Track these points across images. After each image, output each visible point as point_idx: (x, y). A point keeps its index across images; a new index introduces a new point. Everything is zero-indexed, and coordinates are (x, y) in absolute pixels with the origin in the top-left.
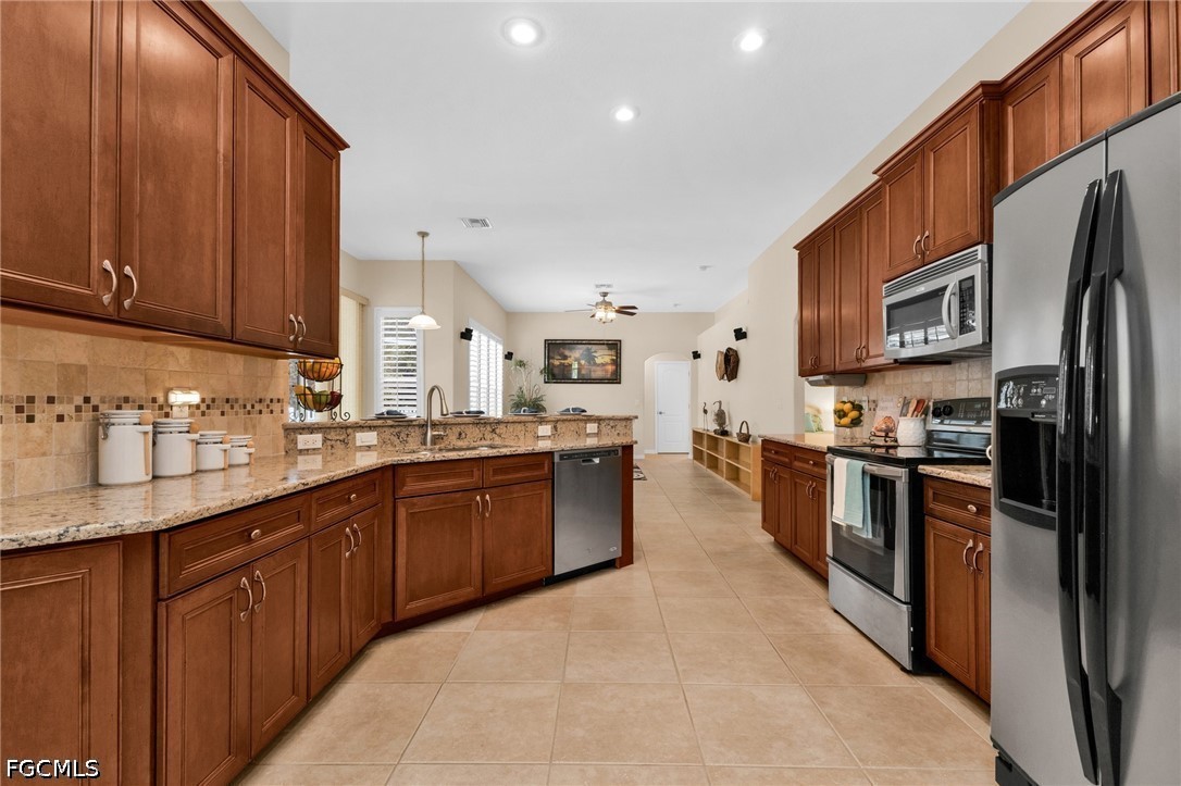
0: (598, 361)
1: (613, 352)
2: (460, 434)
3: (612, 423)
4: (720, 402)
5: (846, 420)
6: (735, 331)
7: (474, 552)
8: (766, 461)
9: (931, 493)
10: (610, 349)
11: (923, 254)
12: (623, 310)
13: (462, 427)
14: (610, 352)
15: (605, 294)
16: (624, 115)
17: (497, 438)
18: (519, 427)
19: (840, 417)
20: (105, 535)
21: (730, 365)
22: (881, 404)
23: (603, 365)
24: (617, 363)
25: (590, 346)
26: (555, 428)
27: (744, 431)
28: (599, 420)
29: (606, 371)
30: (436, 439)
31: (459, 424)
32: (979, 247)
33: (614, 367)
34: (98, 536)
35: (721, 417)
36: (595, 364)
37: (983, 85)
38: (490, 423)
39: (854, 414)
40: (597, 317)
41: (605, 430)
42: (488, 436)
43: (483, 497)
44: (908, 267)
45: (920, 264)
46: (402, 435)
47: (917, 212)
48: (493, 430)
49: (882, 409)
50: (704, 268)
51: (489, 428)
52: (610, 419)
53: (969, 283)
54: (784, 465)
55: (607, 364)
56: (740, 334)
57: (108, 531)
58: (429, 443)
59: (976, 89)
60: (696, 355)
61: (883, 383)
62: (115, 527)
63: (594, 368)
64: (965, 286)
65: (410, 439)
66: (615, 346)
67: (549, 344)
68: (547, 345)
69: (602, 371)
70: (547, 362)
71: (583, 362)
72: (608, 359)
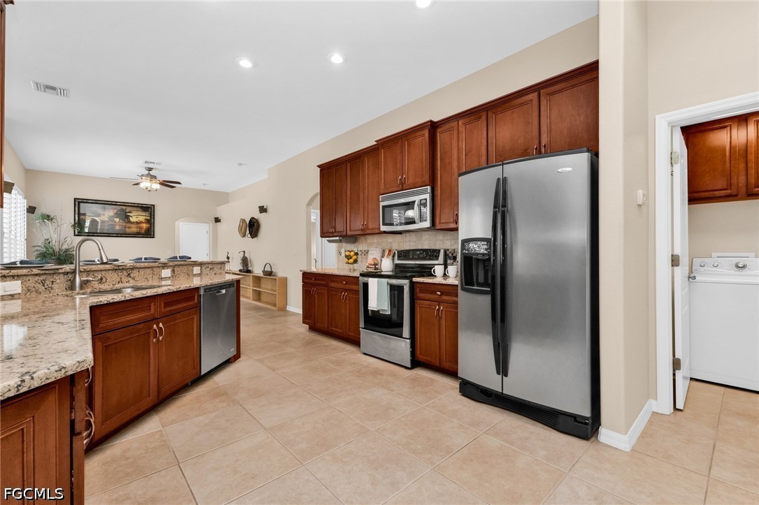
0: (133, 219)
1: (147, 214)
2: (101, 279)
3: (210, 266)
4: (244, 252)
5: (351, 261)
6: (259, 207)
7: (152, 369)
8: (305, 284)
9: (418, 290)
10: (144, 211)
11: (402, 186)
12: (166, 184)
13: (103, 273)
14: (144, 214)
15: (150, 169)
16: (246, 63)
17: (131, 281)
18: (148, 271)
19: (348, 259)
20: (53, 380)
21: (253, 228)
22: (370, 252)
23: (137, 223)
24: (151, 222)
25: (124, 208)
26: (173, 271)
27: (268, 269)
28: (201, 264)
29: (141, 228)
30: (84, 284)
31: (101, 270)
32: (429, 187)
33: (148, 225)
34: (48, 381)
35: (245, 261)
36: (130, 222)
37: (431, 121)
38: (126, 269)
39: (355, 257)
40: (142, 185)
41: (205, 271)
42: (124, 280)
43: (158, 326)
44: (395, 189)
45: (401, 189)
46: (47, 282)
47: (399, 166)
48: (129, 274)
49: (371, 254)
50: (240, 164)
51: (125, 273)
52: (209, 263)
53: (424, 201)
54: (324, 285)
55: (142, 222)
56: (263, 210)
57: (55, 375)
58: (77, 289)
59: (428, 122)
60: (217, 220)
61: (366, 242)
62: (60, 370)
63: (128, 225)
64: (423, 202)
65: (55, 286)
66: (148, 209)
67: (79, 203)
68: (77, 203)
69: (137, 228)
70: (77, 218)
71: (117, 220)
72: (142, 219)
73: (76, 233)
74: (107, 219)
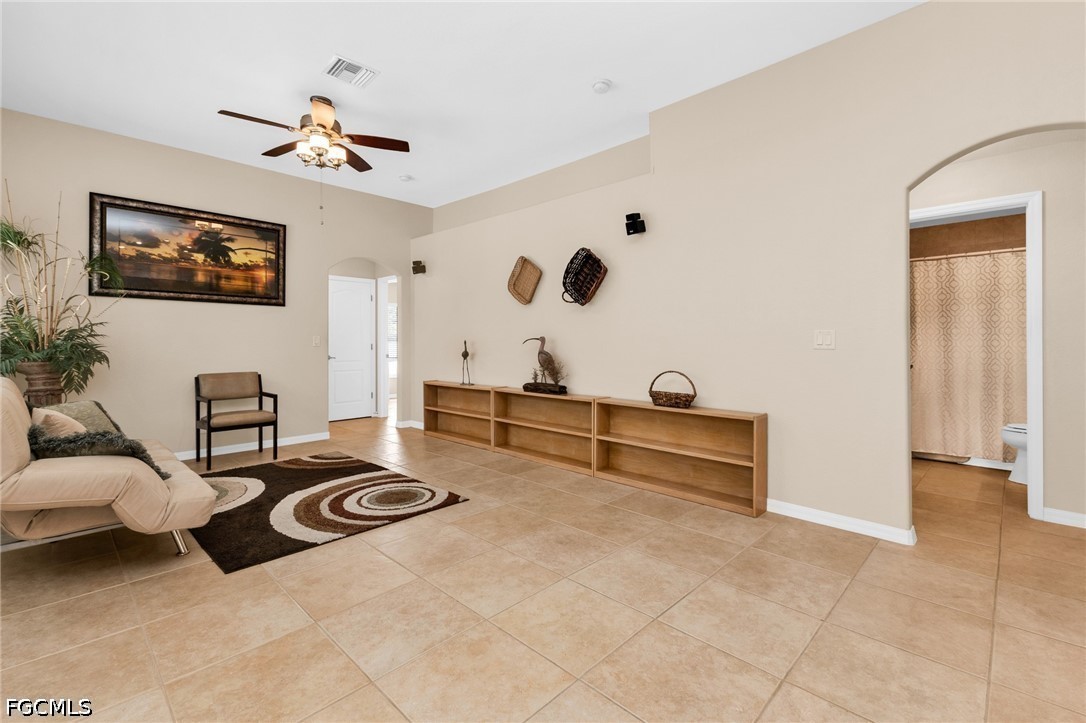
0: (237, 258)
1: (270, 246)
4: (543, 340)
6: (629, 217)
10: (264, 239)
14: (262, 245)
23: (247, 268)
24: (278, 266)
25: (217, 226)
29: (254, 280)
33: (271, 275)
35: (548, 362)
36: (229, 263)
55: (256, 267)
56: (635, 224)
60: (419, 267)
63: (225, 271)
66: (273, 234)
67: (104, 206)
68: (98, 207)
69: (246, 279)
70: (97, 247)
71: (200, 257)
72: (257, 257)
73: (96, 288)
74: (176, 255)
